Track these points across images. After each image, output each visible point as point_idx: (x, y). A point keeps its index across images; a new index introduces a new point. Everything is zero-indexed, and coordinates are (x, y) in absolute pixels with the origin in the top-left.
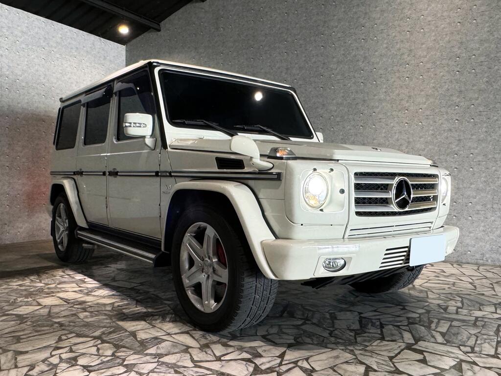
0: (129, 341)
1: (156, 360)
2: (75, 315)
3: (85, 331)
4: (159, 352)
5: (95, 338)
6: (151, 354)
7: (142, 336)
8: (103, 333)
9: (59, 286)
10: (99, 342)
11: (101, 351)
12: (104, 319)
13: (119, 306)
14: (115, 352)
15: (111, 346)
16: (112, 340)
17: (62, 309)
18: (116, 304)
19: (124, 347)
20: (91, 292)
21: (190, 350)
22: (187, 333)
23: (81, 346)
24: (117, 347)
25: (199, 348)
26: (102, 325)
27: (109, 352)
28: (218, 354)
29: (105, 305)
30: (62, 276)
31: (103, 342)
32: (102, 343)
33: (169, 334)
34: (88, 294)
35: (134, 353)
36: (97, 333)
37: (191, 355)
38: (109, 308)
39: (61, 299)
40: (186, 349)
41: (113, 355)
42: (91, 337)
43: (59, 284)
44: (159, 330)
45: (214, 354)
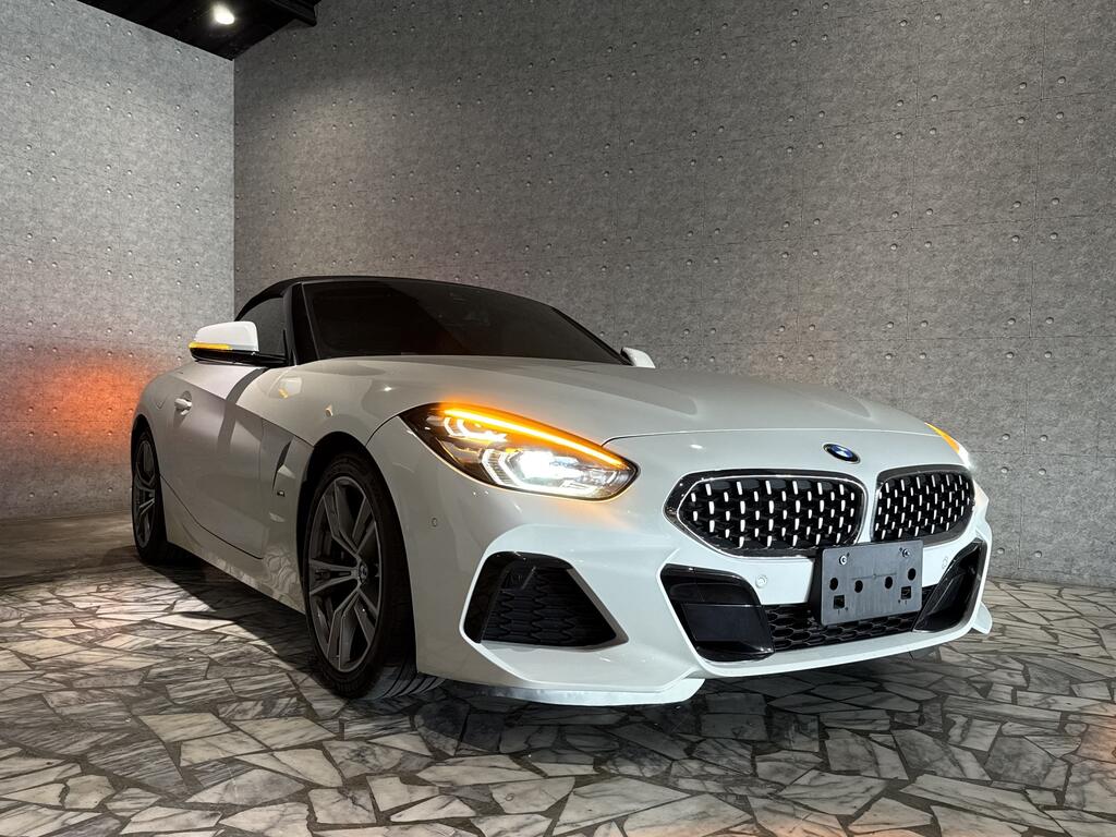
0: (155, 767)
1: (212, 823)
2: (39, 696)
3: (51, 740)
4: (228, 799)
5: (69, 759)
6: (204, 806)
7: (195, 754)
8: (96, 746)
9: (25, 625)
10: (77, 770)
11: (69, 798)
12: (110, 709)
13: (160, 675)
14: (109, 799)
15: (104, 780)
16: (110, 767)
17: (12, 681)
18: (154, 671)
19: (138, 784)
20: (102, 639)
21: (314, 794)
22: (318, 745)
23: (22, 782)
24: (119, 784)
25: (340, 790)
26: (100, 724)
27: (92, 800)
28: (385, 803)
29: (126, 672)
30: (43, 602)
31: (88, 769)
32: (83, 773)
33: (268, 750)
34: (91, 645)
35: (160, 803)
36: (80, 746)
37: (311, 810)
38: (133, 681)
39: (19, 655)
40: (303, 792)
41: (101, 807)
42: (59, 757)
43: (28, 619)
44: (245, 738)
45: (375, 806)
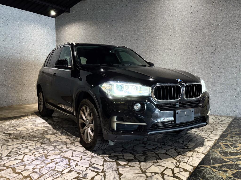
1: (54, 147)
2: (29, 133)
3: (33, 139)
4: (56, 145)
5: (35, 141)
6: (53, 145)
7: (52, 140)
8: (38, 139)
9: (25, 123)
10: (36, 142)
11: (36, 145)
12: (40, 135)
13: (46, 130)
14: (41, 145)
15: (40, 143)
16: (41, 141)
17: (25, 131)
18: (45, 130)
19: (45, 143)
20: (37, 125)
21: (67, 144)
22: (68, 139)
23: (30, 143)
24: (42, 143)
25: (70, 144)
26: (38, 137)
27: (39, 145)
28: (76, 145)
29: (41, 130)
30: (27, 120)
31: (38, 142)
32: (37, 142)
33: (62, 139)
34: (35, 126)
35: (47, 145)
36: (36, 139)
37: (67, 146)
38: (42, 131)
39: (25, 128)
40: (66, 144)
42: (34, 140)
44: (59, 138)
45: (75, 145)
